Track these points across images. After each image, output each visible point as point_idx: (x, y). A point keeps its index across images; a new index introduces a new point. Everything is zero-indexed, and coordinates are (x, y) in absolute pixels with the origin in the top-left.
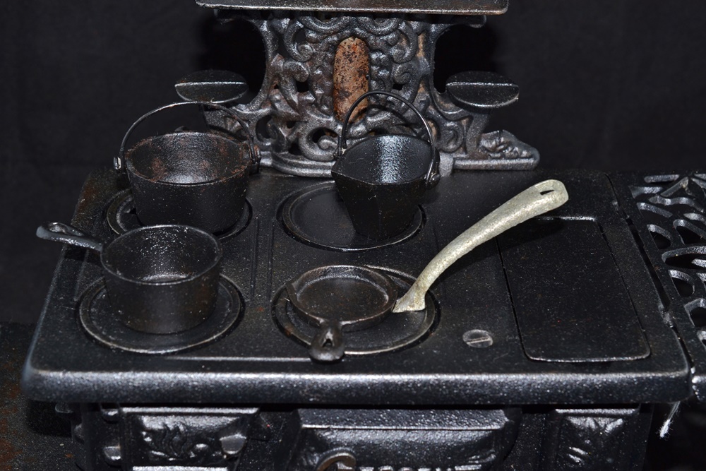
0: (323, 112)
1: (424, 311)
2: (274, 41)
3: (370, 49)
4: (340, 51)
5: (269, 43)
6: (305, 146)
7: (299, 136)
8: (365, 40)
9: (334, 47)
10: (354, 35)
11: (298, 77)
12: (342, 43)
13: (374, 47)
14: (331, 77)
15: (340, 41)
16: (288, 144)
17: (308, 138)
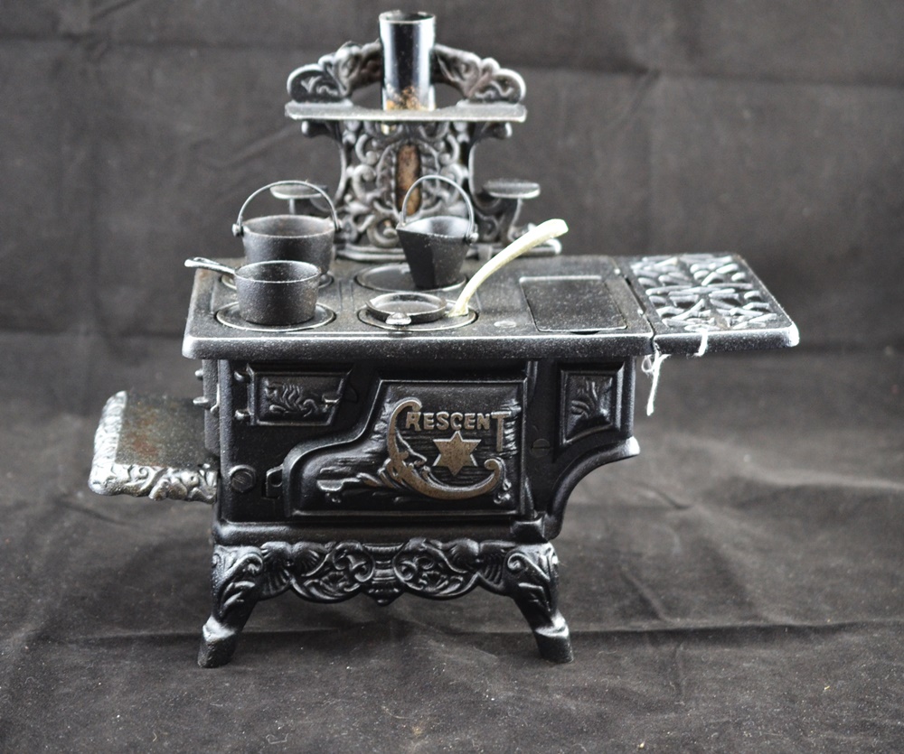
0: (387, 206)
3: (421, 154)
6: (373, 235)
7: (368, 226)
10: (409, 143)
12: (400, 150)
16: (358, 235)
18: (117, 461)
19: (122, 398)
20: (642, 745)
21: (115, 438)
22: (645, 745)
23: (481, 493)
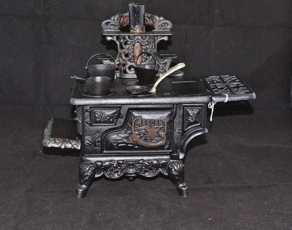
0: (131, 61)
1: (155, 92)
2: (120, 45)
3: (142, 46)
4: (135, 46)
5: (119, 45)
6: (127, 70)
7: (126, 68)
8: (140, 43)
9: (134, 45)
10: (138, 42)
11: (125, 53)
12: (135, 44)
13: (143, 45)
14: (133, 53)
15: (135, 43)
16: (123, 70)
17: (128, 68)
18: (51, 137)
19: (52, 120)
20: (210, 219)
21: (50, 131)
22: (211, 219)
23: (160, 145)
